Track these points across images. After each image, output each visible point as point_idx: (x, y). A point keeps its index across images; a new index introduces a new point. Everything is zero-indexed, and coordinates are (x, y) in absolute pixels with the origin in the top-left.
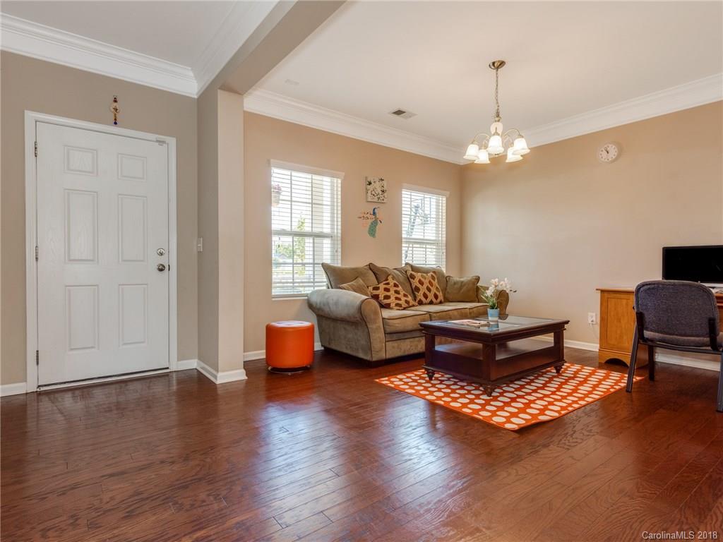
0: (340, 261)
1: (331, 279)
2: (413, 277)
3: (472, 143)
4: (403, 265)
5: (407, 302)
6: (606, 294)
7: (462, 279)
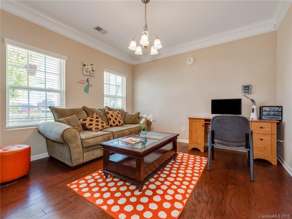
0: (65, 105)
1: (55, 116)
2: (108, 113)
3: (133, 40)
4: (104, 107)
5: (102, 126)
6: (191, 120)
7: (132, 114)
